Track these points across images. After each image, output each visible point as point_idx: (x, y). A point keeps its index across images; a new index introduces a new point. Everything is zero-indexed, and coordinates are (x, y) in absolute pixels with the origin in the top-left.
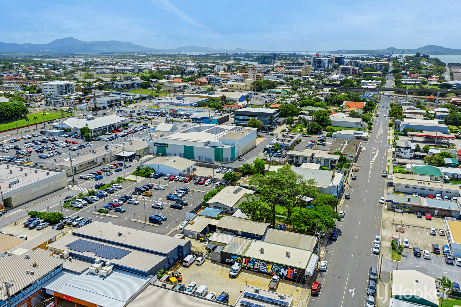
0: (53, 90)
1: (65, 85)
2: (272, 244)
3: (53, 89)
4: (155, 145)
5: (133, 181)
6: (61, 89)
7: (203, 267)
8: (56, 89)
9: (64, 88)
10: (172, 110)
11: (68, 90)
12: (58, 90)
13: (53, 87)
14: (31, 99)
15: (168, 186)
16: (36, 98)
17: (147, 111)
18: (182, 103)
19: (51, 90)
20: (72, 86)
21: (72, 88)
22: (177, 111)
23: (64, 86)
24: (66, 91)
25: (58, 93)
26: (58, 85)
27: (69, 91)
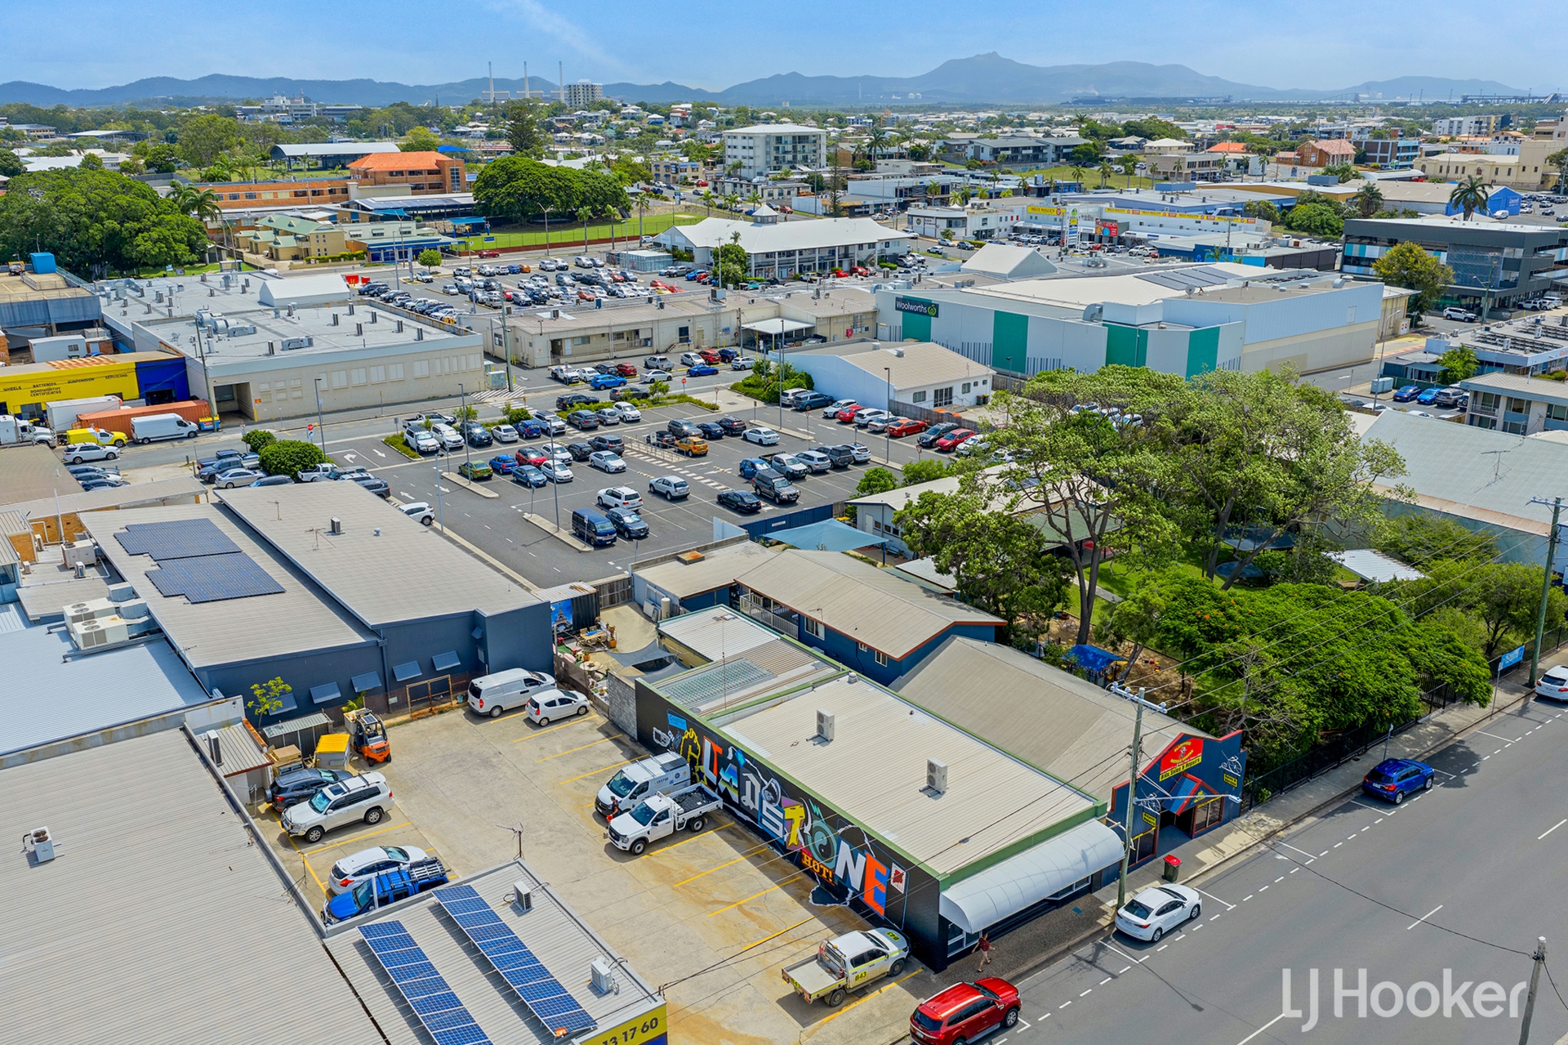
0: (751, 153)
1: (794, 137)
2: (918, 715)
3: (751, 148)
4: (900, 305)
5: (708, 406)
6: (777, 149)
7: (543, 737)
8: (760, 152)
9: (789, 148)
10: (1103, 222)
11: (800, 157)
12: (768, 153)
13: (751, 144)
14: (678, 176)
15: (806, 437)
16: (695, 174)
17: (1020, 224)
18: (1167, 202)
19: (746, 153)
20: (815, 142)
21: (815, 151)
22: (1126, 226)
23: (790, 140)
24: (795, 157)
25: (767, 163)
26: (768, 136)
27: (805, 158)
